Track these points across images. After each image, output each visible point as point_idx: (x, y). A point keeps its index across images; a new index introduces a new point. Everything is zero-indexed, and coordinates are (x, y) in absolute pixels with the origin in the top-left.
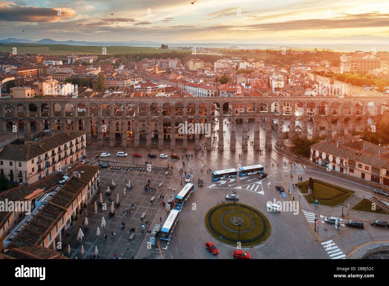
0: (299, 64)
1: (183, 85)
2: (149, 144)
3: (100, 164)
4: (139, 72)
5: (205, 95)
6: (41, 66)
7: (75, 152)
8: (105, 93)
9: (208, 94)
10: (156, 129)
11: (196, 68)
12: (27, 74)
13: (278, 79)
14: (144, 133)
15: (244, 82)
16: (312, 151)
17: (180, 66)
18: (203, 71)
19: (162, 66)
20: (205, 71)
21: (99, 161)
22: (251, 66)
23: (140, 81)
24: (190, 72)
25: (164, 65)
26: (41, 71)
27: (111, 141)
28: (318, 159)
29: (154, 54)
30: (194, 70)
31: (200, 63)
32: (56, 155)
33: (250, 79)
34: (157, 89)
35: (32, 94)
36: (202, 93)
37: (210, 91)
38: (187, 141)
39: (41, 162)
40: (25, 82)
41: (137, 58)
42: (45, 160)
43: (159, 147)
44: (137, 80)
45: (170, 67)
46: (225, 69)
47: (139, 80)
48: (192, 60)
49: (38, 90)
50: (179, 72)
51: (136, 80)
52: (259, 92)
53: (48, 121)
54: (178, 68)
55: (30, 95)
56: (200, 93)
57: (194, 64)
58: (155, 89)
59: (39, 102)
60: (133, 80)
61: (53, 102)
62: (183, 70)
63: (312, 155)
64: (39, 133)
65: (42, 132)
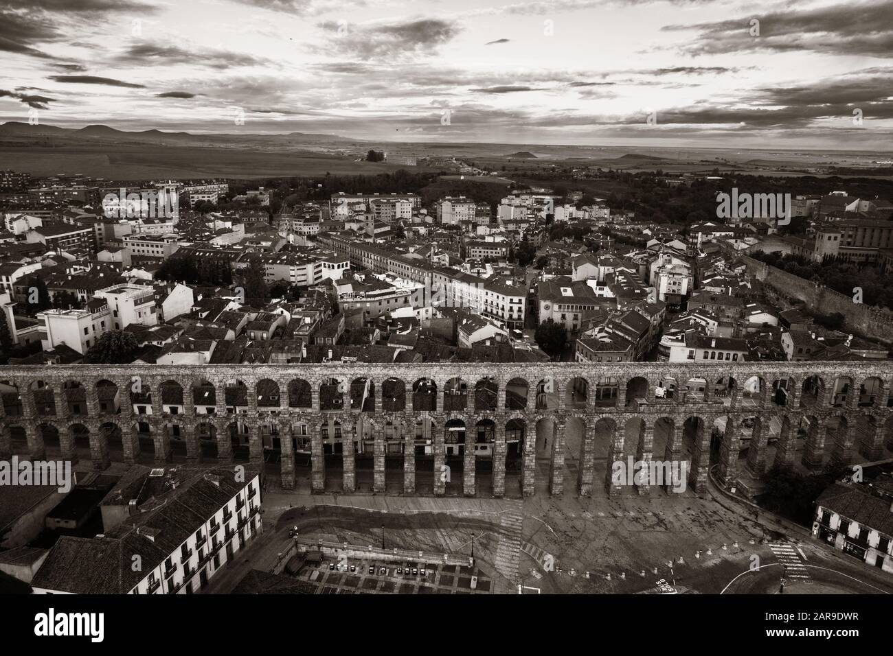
0: (709, 224)
1: (447, 278)
2: (411, 482)
3: (300, 551)
4: (335, 236)
5: (503, 309)
6: (98, 218)
7: (236, 529)
8: (274, 315)
9: (511, 308)
10: (419, 433)
11: (458, 217)
12: (69, 242)
13: (674, 272)
14: (389, 442)
15: (593, 278)
16: (820, 514)
17: (422, 214)
18: (475, 226)
19: (379, 213)
20: (478, 228)
21: (296, 544)
22: (580, 214)
23: (345, 268)
24: (445, 229)
25: (385, 211)
26: (99, 229)
27: (317, 476)
28: (835, 534)
29: (355, 177)
30: (453, 223)
31: (466, 207)
32: (191, 554)
33: (607, 268)
34: (394, 296)
35: (93, 326)
36: (495, 304)
37: (516, 299)
38: (503, 475)
39: (158, 585)
40: (70, 278)
41: (317, 187)
42: (166, 578)
43: (435, 489)
44: (339, 267)
45: (398, 216)
46: (522, 221)
47: (343, 267)
48: (449, 200)
49: (109, 313)
50: (419, 228)
51: (336, 265)
52: (640, 312)
53: (151, 427)
54: (417, 220)
55: (90, 330)
56: (489, 302)
57: (454, 210)
58: (387, 297)
59: (123, 376)
60: (329, 267)
61: (159, 378)
62: (430, 225)
63: (819, 522)
64: (138, 480)
65: (143, 478)
